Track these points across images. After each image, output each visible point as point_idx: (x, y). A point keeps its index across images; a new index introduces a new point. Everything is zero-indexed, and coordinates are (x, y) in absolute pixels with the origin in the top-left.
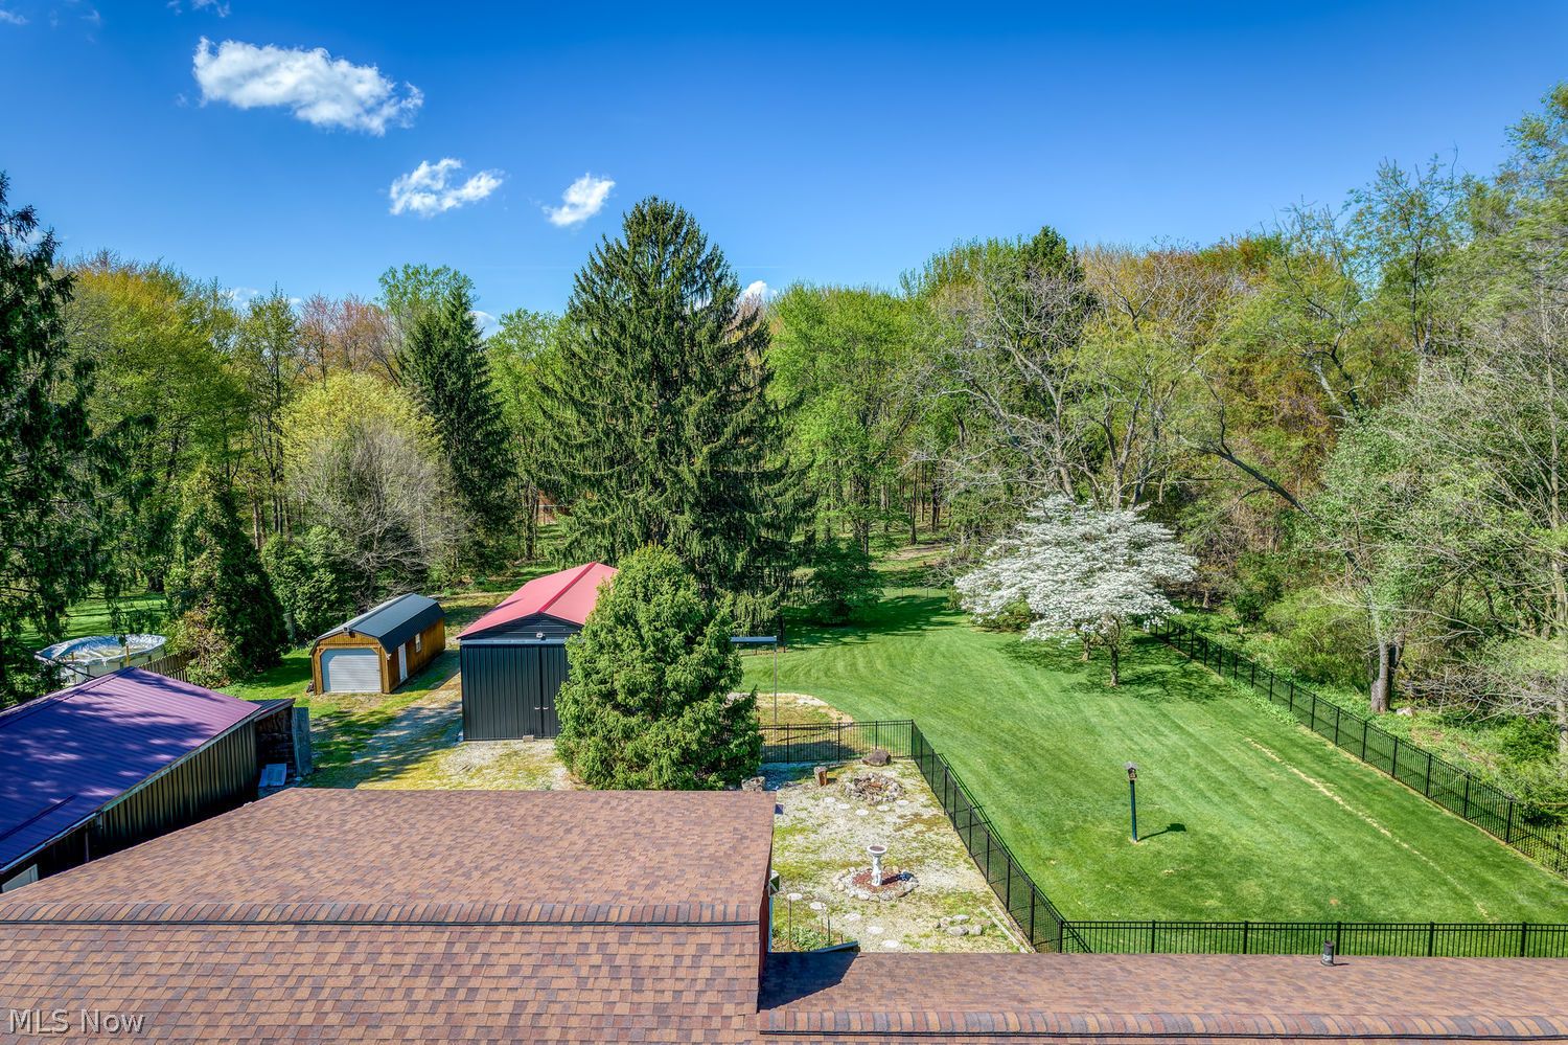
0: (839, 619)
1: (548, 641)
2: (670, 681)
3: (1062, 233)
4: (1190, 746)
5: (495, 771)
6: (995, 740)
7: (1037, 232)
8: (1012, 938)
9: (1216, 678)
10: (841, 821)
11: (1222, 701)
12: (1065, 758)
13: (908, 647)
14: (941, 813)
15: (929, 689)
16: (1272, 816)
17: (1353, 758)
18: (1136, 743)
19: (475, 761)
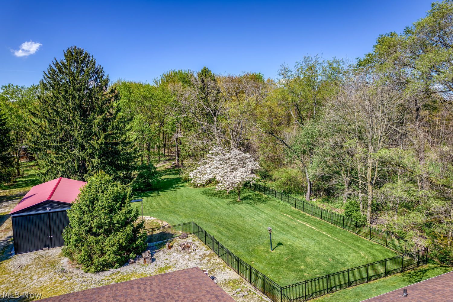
0: (148, 188)
1: (53, 210)
2: (115, 220)
3: (209, 69)
4: (269, 217)
5: (34, 266)
6: (216, 224)
7: (203, 68)
8: (258, 294)
9: (265, 196)
10: (181, 261)
11: (269, 202)
12: (238, 226)
13: (174, 196)
14: (212, 252)
15: (187, 209)
16: (301, 236)
17: (309, 215)
18: (255, 219)
19: (24, 263)
